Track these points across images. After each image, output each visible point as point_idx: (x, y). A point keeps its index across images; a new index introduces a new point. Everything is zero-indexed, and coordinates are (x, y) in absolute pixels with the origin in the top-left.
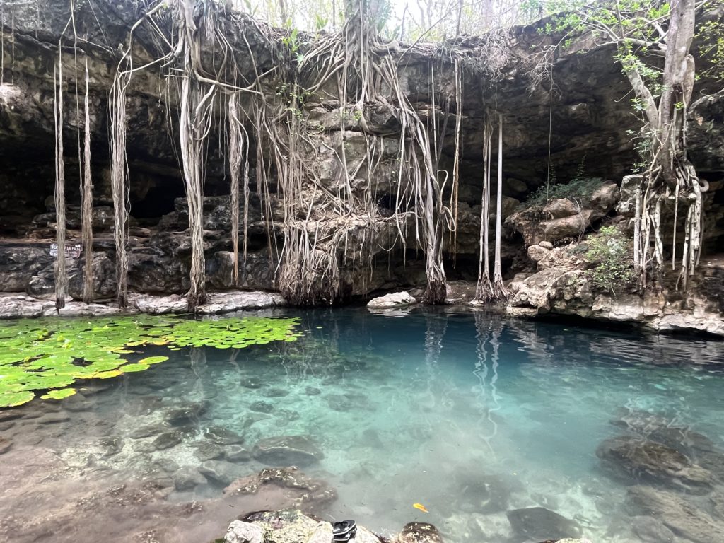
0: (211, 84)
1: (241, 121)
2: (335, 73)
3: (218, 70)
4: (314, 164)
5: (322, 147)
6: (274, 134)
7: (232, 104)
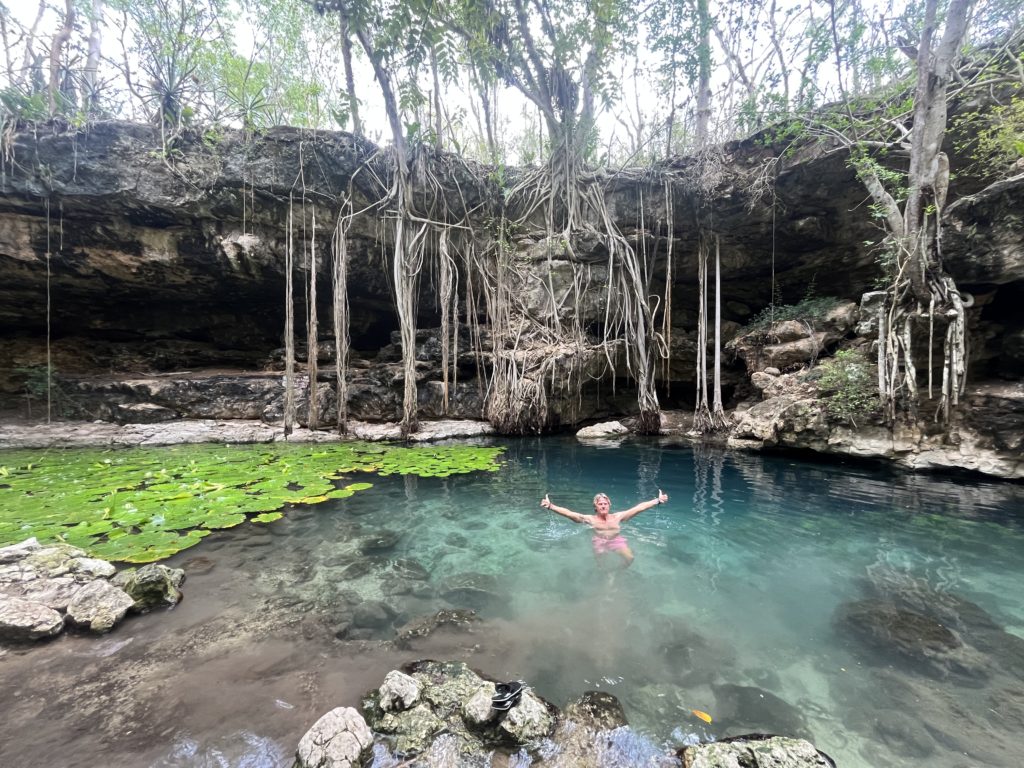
0: (423, 223)
1: (451, 256)
2: (541, 205)
3: (429, 209)
4: (522, 294)
5: (530, 278)
6: (483, 267)
7: (442, 240)
